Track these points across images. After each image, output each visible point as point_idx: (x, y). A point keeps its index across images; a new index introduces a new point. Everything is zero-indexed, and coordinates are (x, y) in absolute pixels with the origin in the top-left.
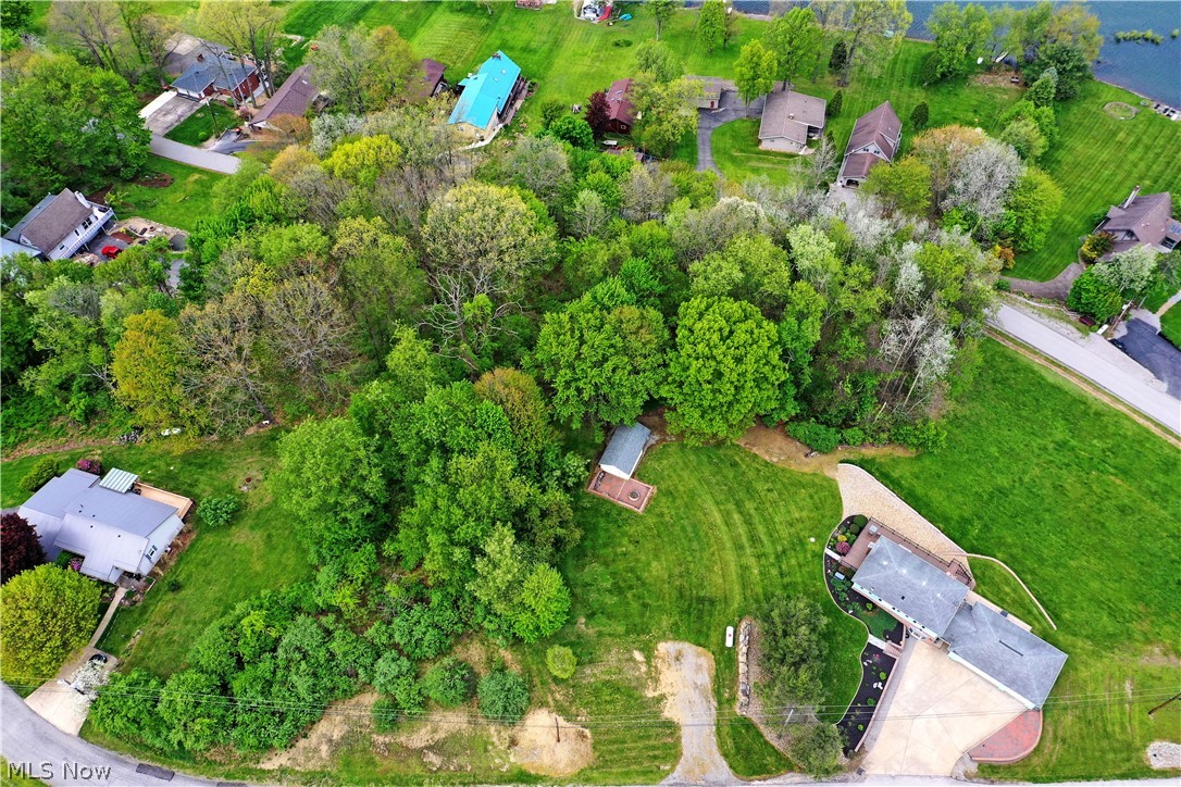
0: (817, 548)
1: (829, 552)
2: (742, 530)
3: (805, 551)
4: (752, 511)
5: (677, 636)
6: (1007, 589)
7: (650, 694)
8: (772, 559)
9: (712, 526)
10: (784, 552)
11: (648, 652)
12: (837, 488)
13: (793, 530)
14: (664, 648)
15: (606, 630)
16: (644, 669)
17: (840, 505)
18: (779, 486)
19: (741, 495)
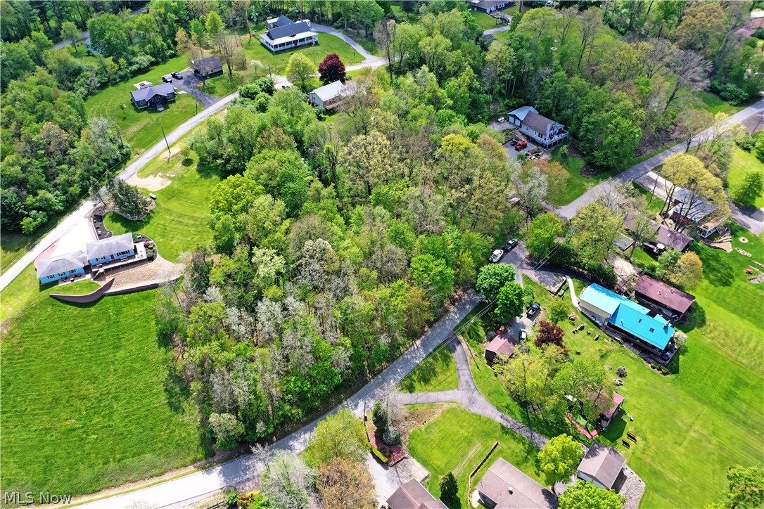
0: (156, 239)
1: (152, 242)
2: (186, 221)
3: (160, 235)
4: (190, 229)
5: (168, 186)
6: (78, 289)
7: (159, 174)
8: (167, 224)
9: (195, 212)
10: (165, 229)
11: (170, 178)
12: (172, 261)
13: (170, 236)
14: (169, 182)
15: (189, 172)
16: (168, 175)
17: (164, 257)
18: (191, 242)
19: (200, 229)
